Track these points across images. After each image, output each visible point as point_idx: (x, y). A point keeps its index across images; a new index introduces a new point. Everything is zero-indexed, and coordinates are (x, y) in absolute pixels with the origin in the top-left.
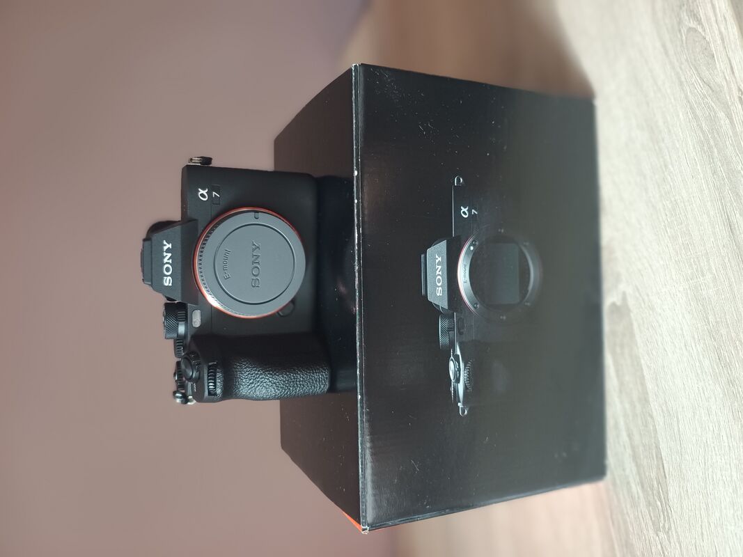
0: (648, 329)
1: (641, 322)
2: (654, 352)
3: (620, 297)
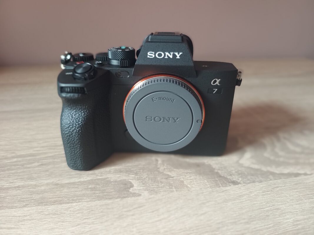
0: (102, 212)
1: (110, 207)
2: (79, 215)
3: (137, 192)
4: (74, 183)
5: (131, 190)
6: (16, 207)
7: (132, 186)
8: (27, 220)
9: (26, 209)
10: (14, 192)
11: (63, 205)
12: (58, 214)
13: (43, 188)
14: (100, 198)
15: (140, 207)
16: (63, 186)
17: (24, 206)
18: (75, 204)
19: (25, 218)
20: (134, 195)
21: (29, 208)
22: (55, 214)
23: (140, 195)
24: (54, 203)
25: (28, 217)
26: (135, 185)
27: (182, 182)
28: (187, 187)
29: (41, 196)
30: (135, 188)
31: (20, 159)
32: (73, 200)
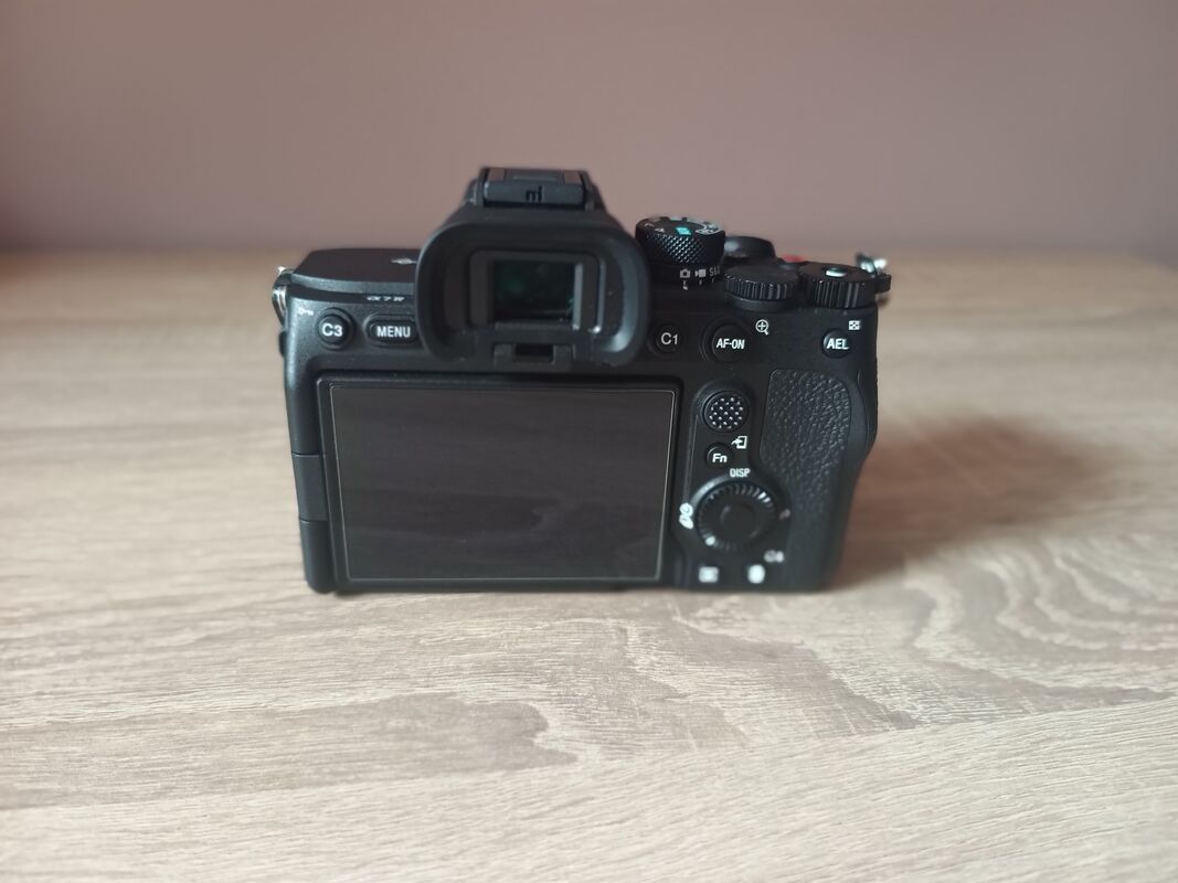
0: (442, 819)
1: (469, 801)
2: (361, 829)
3: (561, 747)
4: (332, 712)
5: (539, 739)
6: (130, 797)
7: (542, 726)
8: (172, 845)
9: (165, 804)
10: (118, 741)
11: (299, 792)
12: (284, 826)
13: (221, 726)
14: (430, 768)
15: (576, 803)
16: (293, 720)
17: (160, 794)
18: (342, 789)
19: (168, 838)
20: (553, 757)
21: (178, 803)
22: (274, 825)
23: (571, 759)
24: (267, 783)
25: (177, 834)
26: (552, 722)
27: (718, 713)
28: (736, 732)
29: (217, 755)
30: (551, 732)
31: (125, 616)
32: (333, 773)
